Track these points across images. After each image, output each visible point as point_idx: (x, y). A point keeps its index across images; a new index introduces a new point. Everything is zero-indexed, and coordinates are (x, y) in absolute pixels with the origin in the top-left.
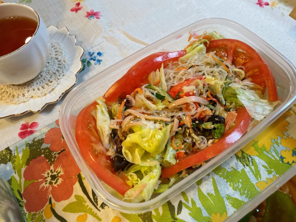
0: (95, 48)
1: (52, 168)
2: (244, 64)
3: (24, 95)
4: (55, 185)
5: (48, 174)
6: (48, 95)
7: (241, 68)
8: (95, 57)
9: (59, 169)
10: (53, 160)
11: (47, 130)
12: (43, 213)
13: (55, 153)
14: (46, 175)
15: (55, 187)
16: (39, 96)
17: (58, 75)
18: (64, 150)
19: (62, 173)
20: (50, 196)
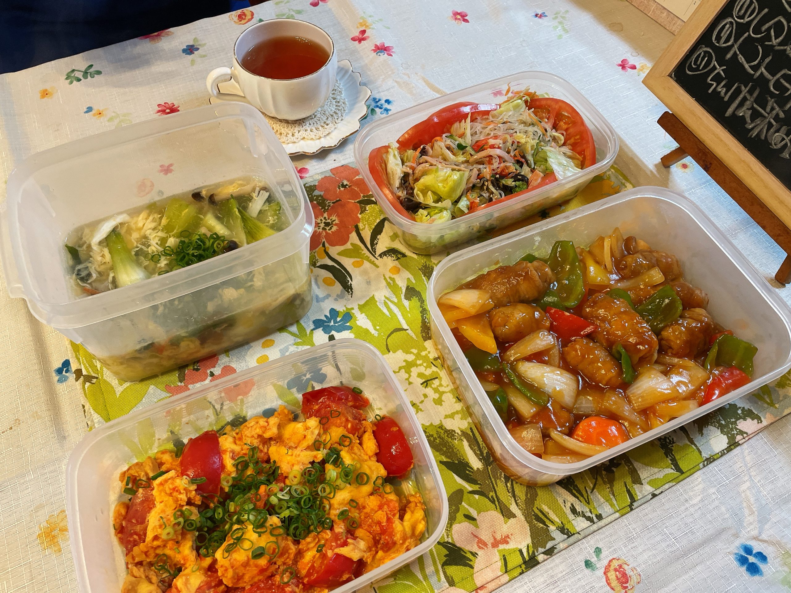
0: (382, 94)
1: (325, 215)
2: (566, 130)
3: (293, 135)
4: (330, 232)
5: (321, 220)
6: (322, 139)
7: (563, 134)
8: (381, 105)
9: (334, 218)
10: (326, 208)
11: (320, 178)
12: (316, 254)
13: (329, 201)
14: (319, 221)
15: (329, 233)
16: (312, 139)
17: (336, 118)
18: (340, 200)
19: (337, 222)
20: (324, 240)
